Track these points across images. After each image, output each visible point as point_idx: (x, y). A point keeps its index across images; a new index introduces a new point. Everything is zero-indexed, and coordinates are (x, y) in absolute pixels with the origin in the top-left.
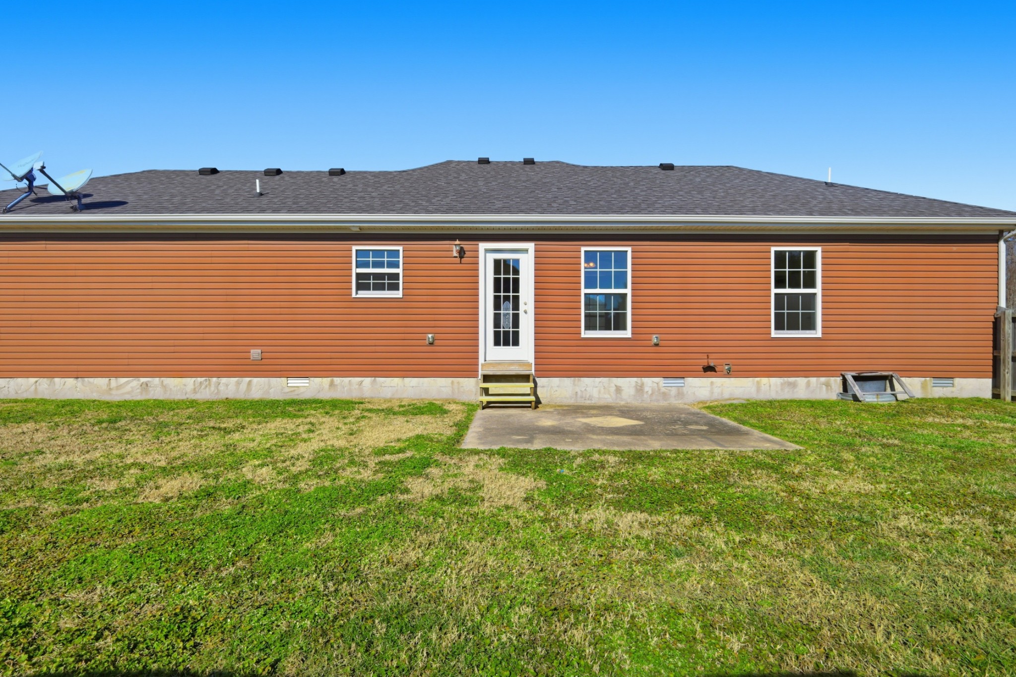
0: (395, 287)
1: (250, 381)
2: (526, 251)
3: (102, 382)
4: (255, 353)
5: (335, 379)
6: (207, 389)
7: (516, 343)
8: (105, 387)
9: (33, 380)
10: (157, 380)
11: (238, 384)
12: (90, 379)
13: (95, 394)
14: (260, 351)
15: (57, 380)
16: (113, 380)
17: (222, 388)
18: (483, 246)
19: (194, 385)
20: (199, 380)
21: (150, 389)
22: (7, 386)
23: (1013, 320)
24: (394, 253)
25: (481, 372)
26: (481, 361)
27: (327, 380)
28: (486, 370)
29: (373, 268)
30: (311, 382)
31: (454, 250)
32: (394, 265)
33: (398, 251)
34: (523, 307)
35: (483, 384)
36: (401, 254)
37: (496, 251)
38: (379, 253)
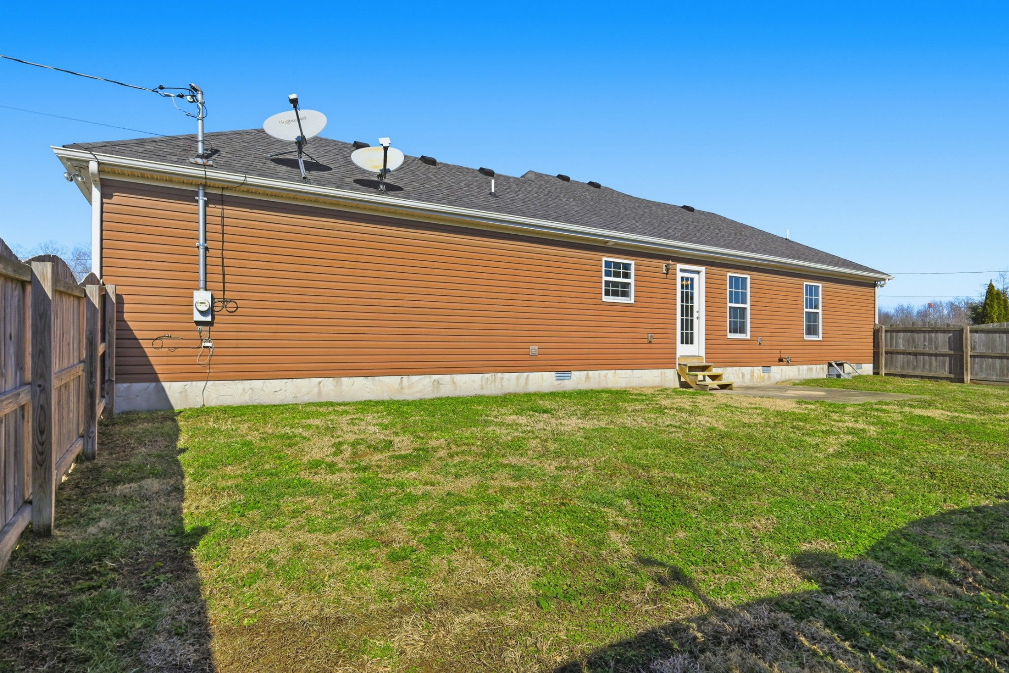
0: (625, 294)
1: (528, 376)
2: (698, 272)
3: (394, 380)
4: (534, 348)
5: (590, 372)
6: (493, 384)
7: (692, 343)
8: (396, 387)
9: (316, 381)
10: (447, 377)
11: (518, 378)
12: (380, 378)
13: (385, 395)
14: (537, 347)
15: (344, 380)
16: (405, 378)
17: (505, 383)
18: (680, 266)
19: (482, 381)
20: (487, 375)
21: (441, 386)
22: (284, 389)
23: (886, 331)
24: (627, 267)
25: (679, 364)
26: (678, 356)
27: (584, 373)
28: (681, 362)
29: (614, 276)
30: (573, 376)
31: (664, 267)
32: (626, 276)
33: (630, 264)
34: (695, 315)
35: (691, 373)
36: (633, 267)
37: (682, 270)
38: (617, 265)
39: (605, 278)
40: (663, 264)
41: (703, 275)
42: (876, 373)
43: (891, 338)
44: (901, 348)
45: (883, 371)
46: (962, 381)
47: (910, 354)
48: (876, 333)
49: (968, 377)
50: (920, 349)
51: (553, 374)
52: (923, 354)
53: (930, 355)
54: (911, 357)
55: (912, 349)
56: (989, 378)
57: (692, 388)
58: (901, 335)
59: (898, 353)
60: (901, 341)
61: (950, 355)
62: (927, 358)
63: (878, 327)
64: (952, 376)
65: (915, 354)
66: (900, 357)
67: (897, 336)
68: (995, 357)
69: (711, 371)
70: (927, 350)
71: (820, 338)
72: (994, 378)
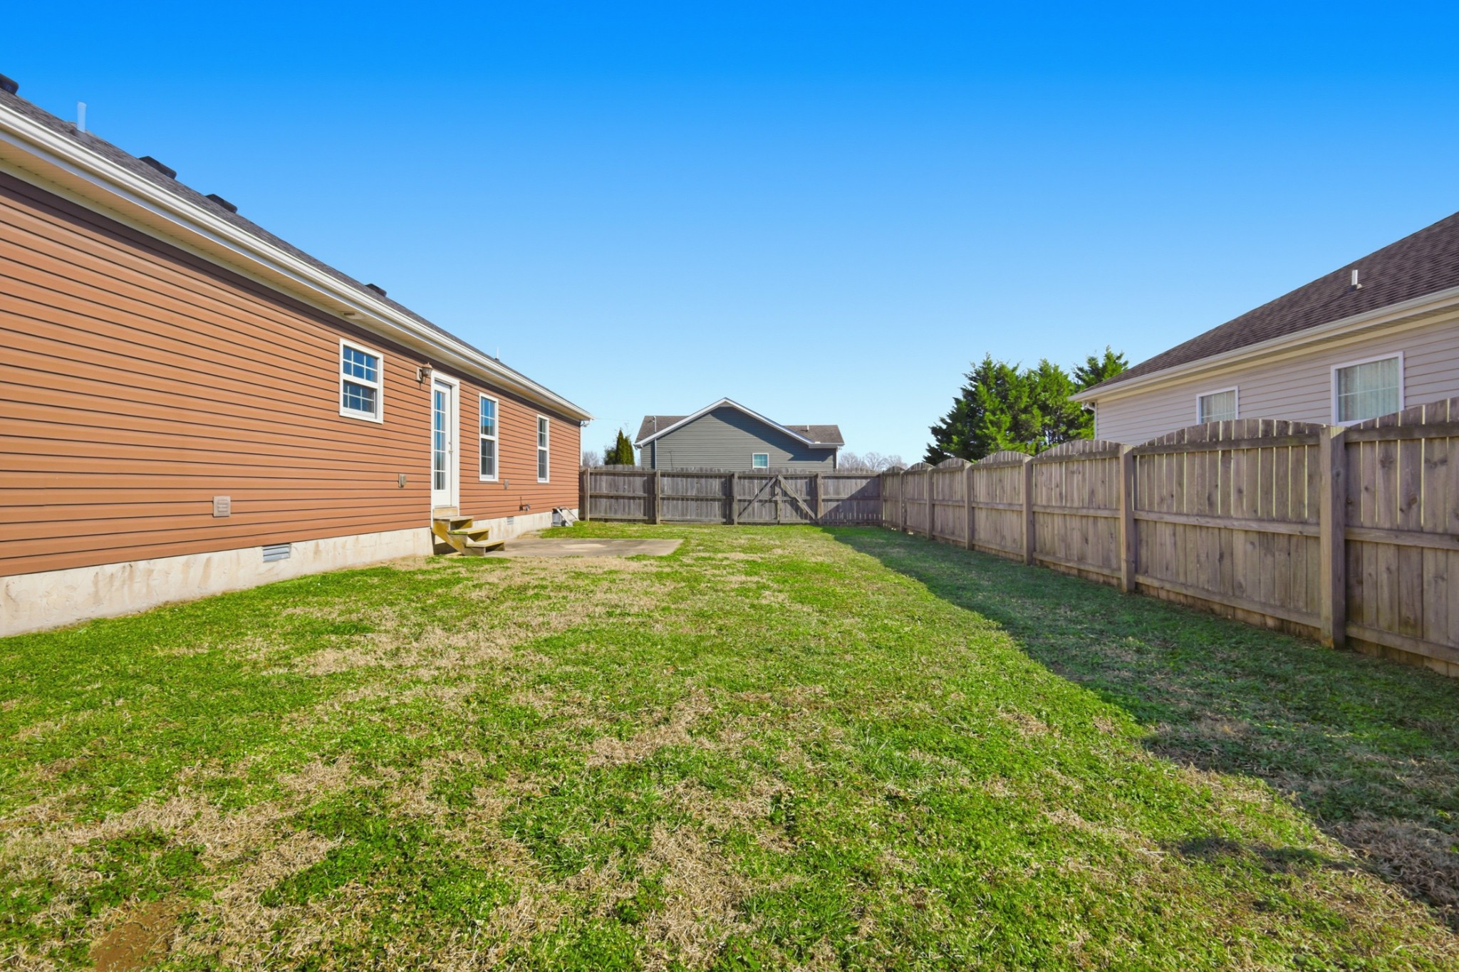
0: (369, 407)
1: (209, 560)
2: (450, 386)
5: (319, 542)
6: (126, 587)
7: (445, 487)
11: (187, 566)
14: (228, 499)
17: (156, 581)
18: (434, 374)
19: (96, 583)
20: (109, 569)
23: (591, 474)
24: (372, 360)
25: (435, 520)
26: (433, 507)
27: (311, 544)
28: (437, 517)
29: (355, 375)
30: (293, 549)
31: (418, 372)
32: (371, 376)
33: (377, 358)
34: (448, 447)
35: (456, 531)
36: (380, 364)
37: (437, 381)
38: (359, 356)
39: (344, 376)
40: (417, 367)
41: (456, 390)
42: (582, 518)
43: (596, 481)
44: (605, 491)
45: (588, 516)
46: (654, 522)
47: (612, 497)
48: (582, 475)
49: (659, 519)
50: (621, 493)
51: (259, 550)
52: (623, 497)
53: (630, 498)
54: (613, 500)
55: (613, 493)
56: (673, 518)
57: (455, 551)
58: (604, 478)
59: (601, 497)
60: (604, 484)
61: (644, 498)
62: (626, 501)
63: (583, 469)
64: (646, 518)
65: (617, 498)
66: (604, 501)
67: (601, 480)
68: (678, 499)
69: (470, 526)
70: (626, 494)
71: (548, 481)
72: (678, 518)
